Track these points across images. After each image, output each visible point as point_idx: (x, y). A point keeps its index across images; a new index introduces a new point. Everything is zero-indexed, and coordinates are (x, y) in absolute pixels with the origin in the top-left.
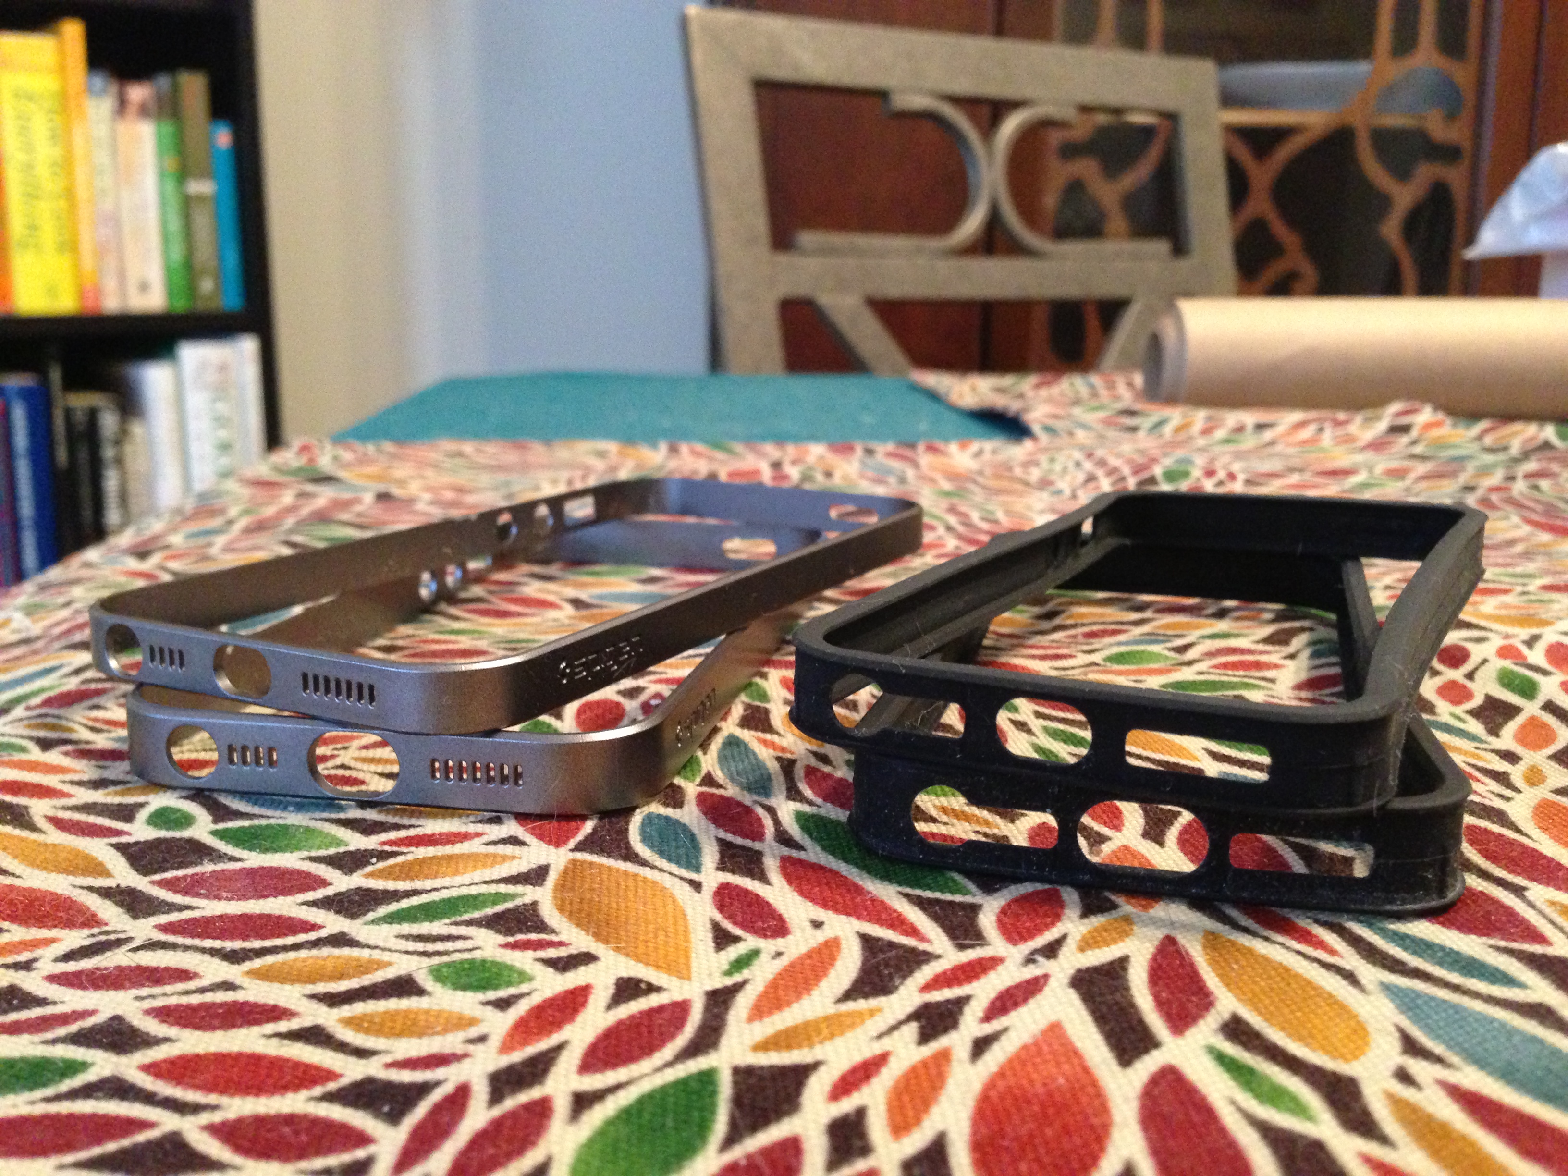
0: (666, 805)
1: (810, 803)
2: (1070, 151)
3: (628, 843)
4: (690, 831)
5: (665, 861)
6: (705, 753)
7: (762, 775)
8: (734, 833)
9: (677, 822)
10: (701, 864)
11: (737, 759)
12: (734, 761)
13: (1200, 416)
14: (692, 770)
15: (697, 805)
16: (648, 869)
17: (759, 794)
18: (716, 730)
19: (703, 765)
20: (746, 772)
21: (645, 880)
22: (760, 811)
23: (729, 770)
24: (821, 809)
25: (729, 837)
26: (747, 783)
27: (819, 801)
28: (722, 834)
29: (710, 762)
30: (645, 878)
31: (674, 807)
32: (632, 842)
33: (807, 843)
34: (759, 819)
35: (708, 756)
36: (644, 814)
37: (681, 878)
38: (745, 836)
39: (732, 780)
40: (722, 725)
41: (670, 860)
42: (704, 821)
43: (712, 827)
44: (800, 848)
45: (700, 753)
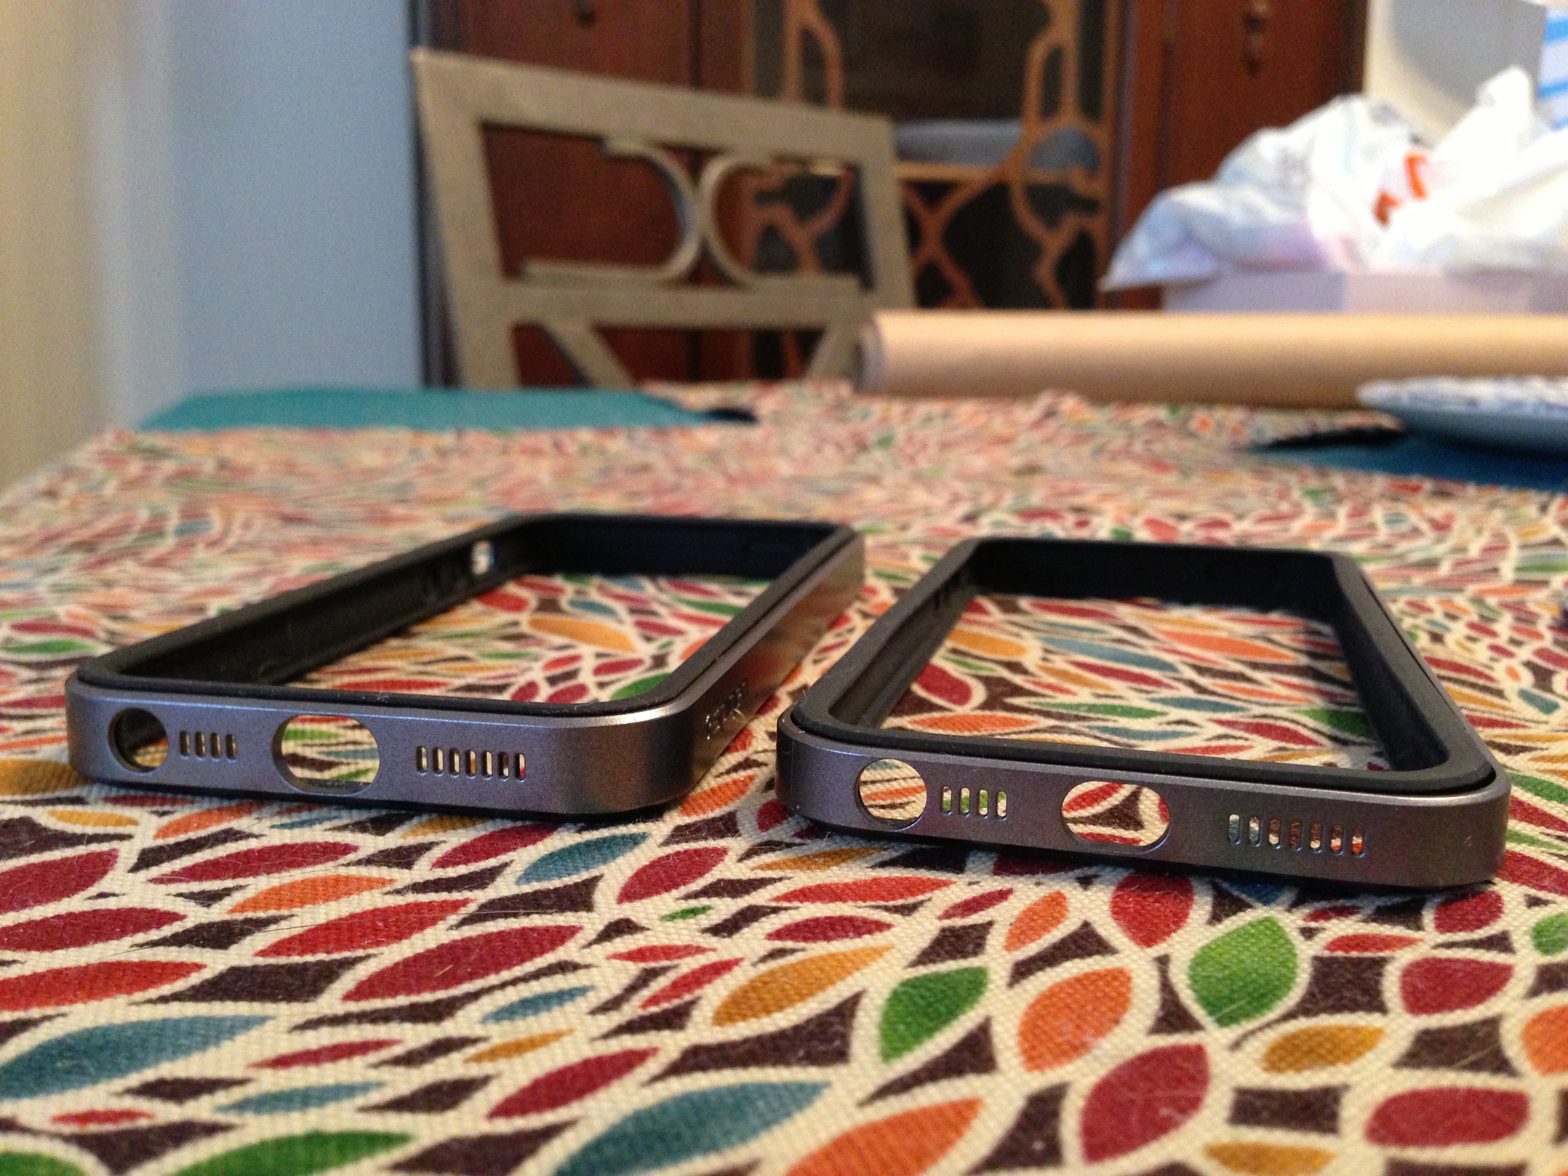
2: (765, 197)
13: (897, 408)
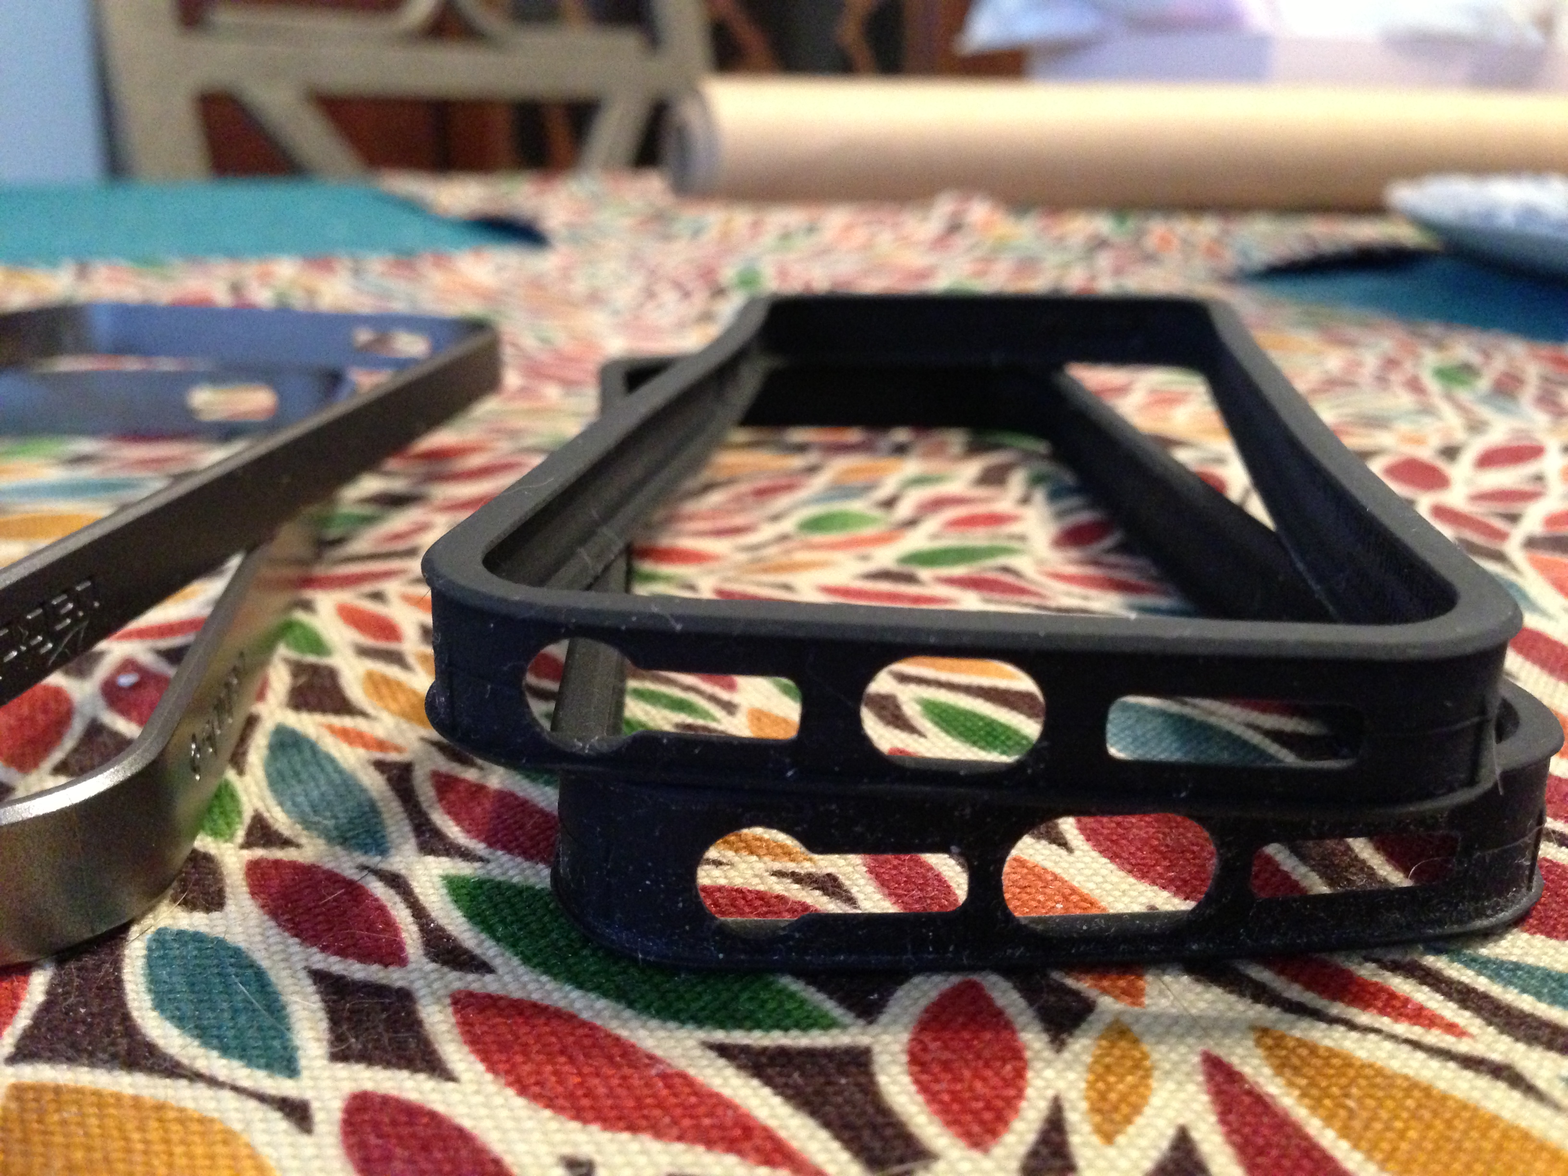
0: (190, 905)
1: (466, 855)
3: (126, 1018)
4: (252, 965)
5: (215, 1054)
6: (241, 772)
7: (360, 805)
8: (342, 953)
9: (220, 944)
10: (296, 1049)
11: (304, 776)
12: (300, 781)
14: (224, 813)
15: (253, 894)
16: (184, 1083)
17: (365, 849)
18: (252, 722)
19: (244, 798)
20: (329, 803)
21: (184, 1118)
22: (378, 889)
23: (295, 804)
24: (490, 867)
25: (336, 965)
26: (337, 828)
27: (479, 847)
28: (320, 960)
29: (254, 789)
30: (182, 1110)
31: (208, 910)
32: (135, 1014)
33: (491, 953)
34: (382, 909)
35: (248, 778)
36: (149, 935)
37: (262, 1098)
38: (365, 957)
39: (308, 825)
40: (260, 708)
41: (225, 1051)
42: (275, 935)
43: (294, 945)
44: (483, 967)
45: (231, 775)
